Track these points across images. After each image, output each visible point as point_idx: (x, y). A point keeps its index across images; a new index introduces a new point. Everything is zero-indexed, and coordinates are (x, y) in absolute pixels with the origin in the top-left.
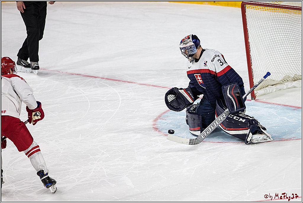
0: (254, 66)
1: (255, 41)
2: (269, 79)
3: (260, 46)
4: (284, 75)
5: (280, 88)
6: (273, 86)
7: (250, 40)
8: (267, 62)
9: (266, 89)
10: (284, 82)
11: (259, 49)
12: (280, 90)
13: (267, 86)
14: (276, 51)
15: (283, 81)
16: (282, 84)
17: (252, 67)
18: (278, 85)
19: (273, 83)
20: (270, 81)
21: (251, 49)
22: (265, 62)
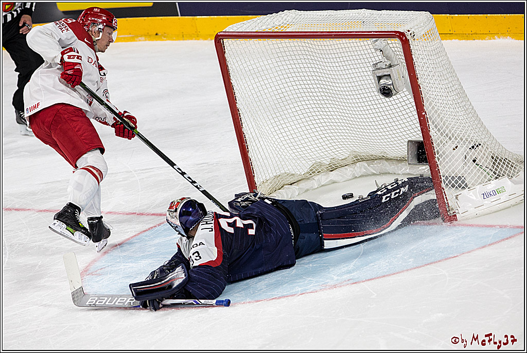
0: (252, 153)
1: (249, 105)
2: (283, 174)
3: (259, 112)
4: (311, 163)
5: (307, 188)
6: (293, 186)
7: (239, 105)
8: (276, 142)
9: (280, 193)
10: (313, 174)
11: (259, 119)
12: (307, 190)
13: (282, 187)
14: (288, 116)
15: (311, 174)
16: (308, 179)
17: (250, 155)
18: (301, 181)
19: (292, 180)
20: (286, 176)
21: (243, 122)
22: (273, 143)
